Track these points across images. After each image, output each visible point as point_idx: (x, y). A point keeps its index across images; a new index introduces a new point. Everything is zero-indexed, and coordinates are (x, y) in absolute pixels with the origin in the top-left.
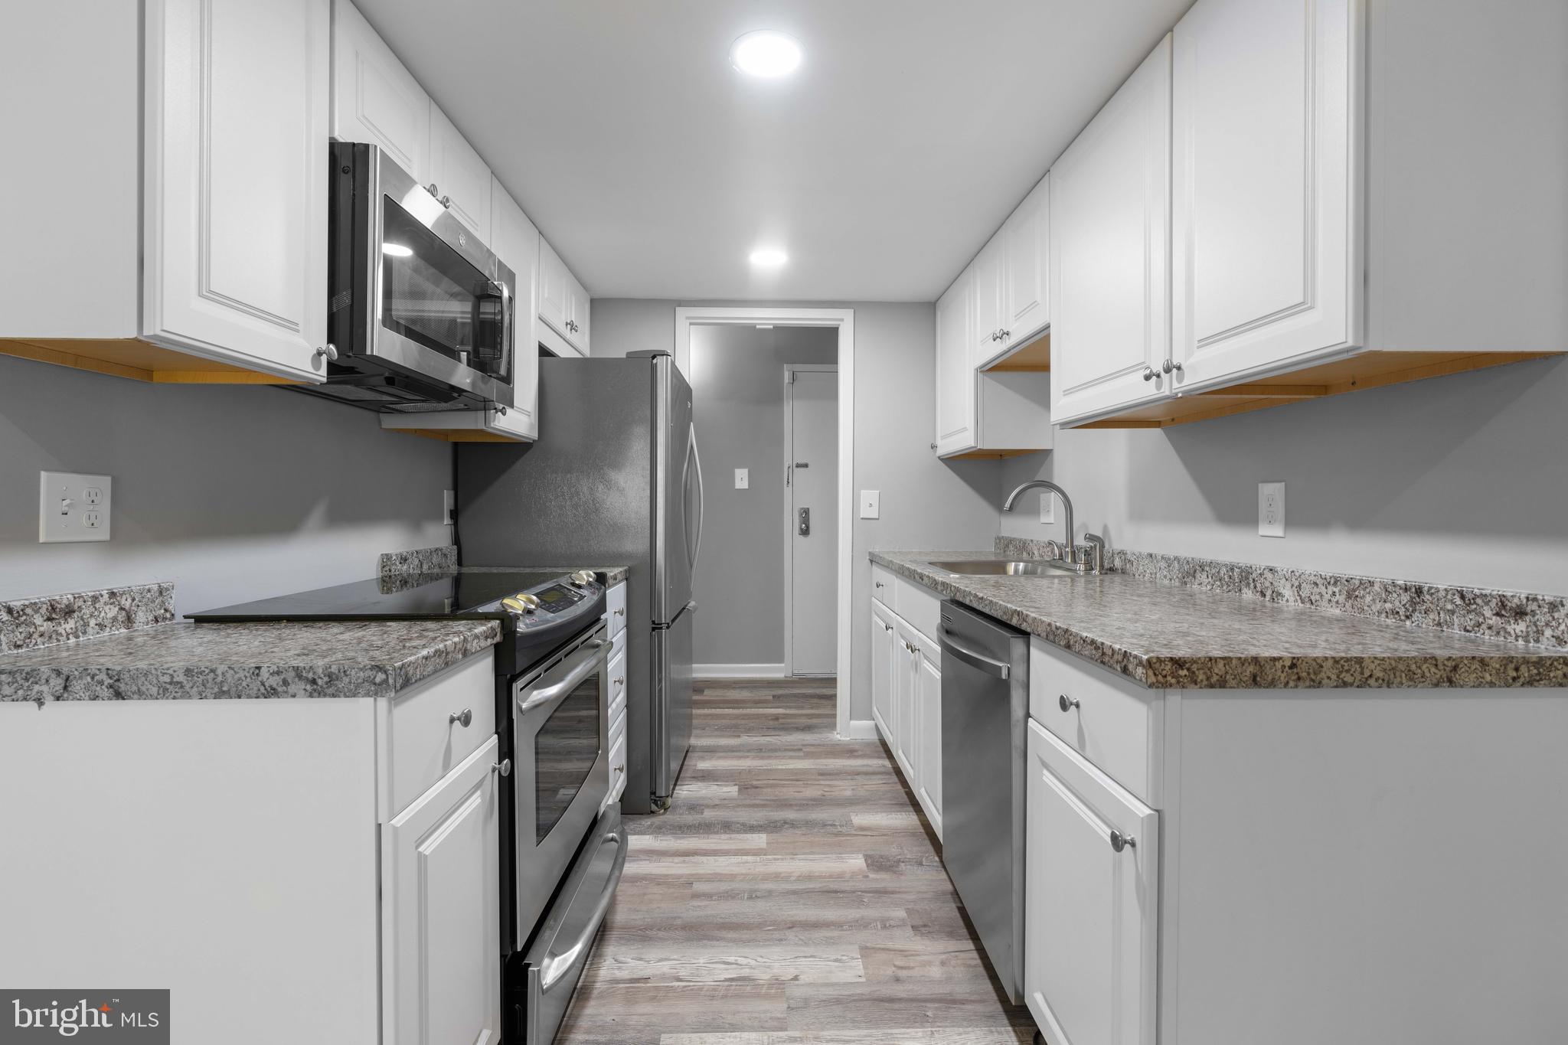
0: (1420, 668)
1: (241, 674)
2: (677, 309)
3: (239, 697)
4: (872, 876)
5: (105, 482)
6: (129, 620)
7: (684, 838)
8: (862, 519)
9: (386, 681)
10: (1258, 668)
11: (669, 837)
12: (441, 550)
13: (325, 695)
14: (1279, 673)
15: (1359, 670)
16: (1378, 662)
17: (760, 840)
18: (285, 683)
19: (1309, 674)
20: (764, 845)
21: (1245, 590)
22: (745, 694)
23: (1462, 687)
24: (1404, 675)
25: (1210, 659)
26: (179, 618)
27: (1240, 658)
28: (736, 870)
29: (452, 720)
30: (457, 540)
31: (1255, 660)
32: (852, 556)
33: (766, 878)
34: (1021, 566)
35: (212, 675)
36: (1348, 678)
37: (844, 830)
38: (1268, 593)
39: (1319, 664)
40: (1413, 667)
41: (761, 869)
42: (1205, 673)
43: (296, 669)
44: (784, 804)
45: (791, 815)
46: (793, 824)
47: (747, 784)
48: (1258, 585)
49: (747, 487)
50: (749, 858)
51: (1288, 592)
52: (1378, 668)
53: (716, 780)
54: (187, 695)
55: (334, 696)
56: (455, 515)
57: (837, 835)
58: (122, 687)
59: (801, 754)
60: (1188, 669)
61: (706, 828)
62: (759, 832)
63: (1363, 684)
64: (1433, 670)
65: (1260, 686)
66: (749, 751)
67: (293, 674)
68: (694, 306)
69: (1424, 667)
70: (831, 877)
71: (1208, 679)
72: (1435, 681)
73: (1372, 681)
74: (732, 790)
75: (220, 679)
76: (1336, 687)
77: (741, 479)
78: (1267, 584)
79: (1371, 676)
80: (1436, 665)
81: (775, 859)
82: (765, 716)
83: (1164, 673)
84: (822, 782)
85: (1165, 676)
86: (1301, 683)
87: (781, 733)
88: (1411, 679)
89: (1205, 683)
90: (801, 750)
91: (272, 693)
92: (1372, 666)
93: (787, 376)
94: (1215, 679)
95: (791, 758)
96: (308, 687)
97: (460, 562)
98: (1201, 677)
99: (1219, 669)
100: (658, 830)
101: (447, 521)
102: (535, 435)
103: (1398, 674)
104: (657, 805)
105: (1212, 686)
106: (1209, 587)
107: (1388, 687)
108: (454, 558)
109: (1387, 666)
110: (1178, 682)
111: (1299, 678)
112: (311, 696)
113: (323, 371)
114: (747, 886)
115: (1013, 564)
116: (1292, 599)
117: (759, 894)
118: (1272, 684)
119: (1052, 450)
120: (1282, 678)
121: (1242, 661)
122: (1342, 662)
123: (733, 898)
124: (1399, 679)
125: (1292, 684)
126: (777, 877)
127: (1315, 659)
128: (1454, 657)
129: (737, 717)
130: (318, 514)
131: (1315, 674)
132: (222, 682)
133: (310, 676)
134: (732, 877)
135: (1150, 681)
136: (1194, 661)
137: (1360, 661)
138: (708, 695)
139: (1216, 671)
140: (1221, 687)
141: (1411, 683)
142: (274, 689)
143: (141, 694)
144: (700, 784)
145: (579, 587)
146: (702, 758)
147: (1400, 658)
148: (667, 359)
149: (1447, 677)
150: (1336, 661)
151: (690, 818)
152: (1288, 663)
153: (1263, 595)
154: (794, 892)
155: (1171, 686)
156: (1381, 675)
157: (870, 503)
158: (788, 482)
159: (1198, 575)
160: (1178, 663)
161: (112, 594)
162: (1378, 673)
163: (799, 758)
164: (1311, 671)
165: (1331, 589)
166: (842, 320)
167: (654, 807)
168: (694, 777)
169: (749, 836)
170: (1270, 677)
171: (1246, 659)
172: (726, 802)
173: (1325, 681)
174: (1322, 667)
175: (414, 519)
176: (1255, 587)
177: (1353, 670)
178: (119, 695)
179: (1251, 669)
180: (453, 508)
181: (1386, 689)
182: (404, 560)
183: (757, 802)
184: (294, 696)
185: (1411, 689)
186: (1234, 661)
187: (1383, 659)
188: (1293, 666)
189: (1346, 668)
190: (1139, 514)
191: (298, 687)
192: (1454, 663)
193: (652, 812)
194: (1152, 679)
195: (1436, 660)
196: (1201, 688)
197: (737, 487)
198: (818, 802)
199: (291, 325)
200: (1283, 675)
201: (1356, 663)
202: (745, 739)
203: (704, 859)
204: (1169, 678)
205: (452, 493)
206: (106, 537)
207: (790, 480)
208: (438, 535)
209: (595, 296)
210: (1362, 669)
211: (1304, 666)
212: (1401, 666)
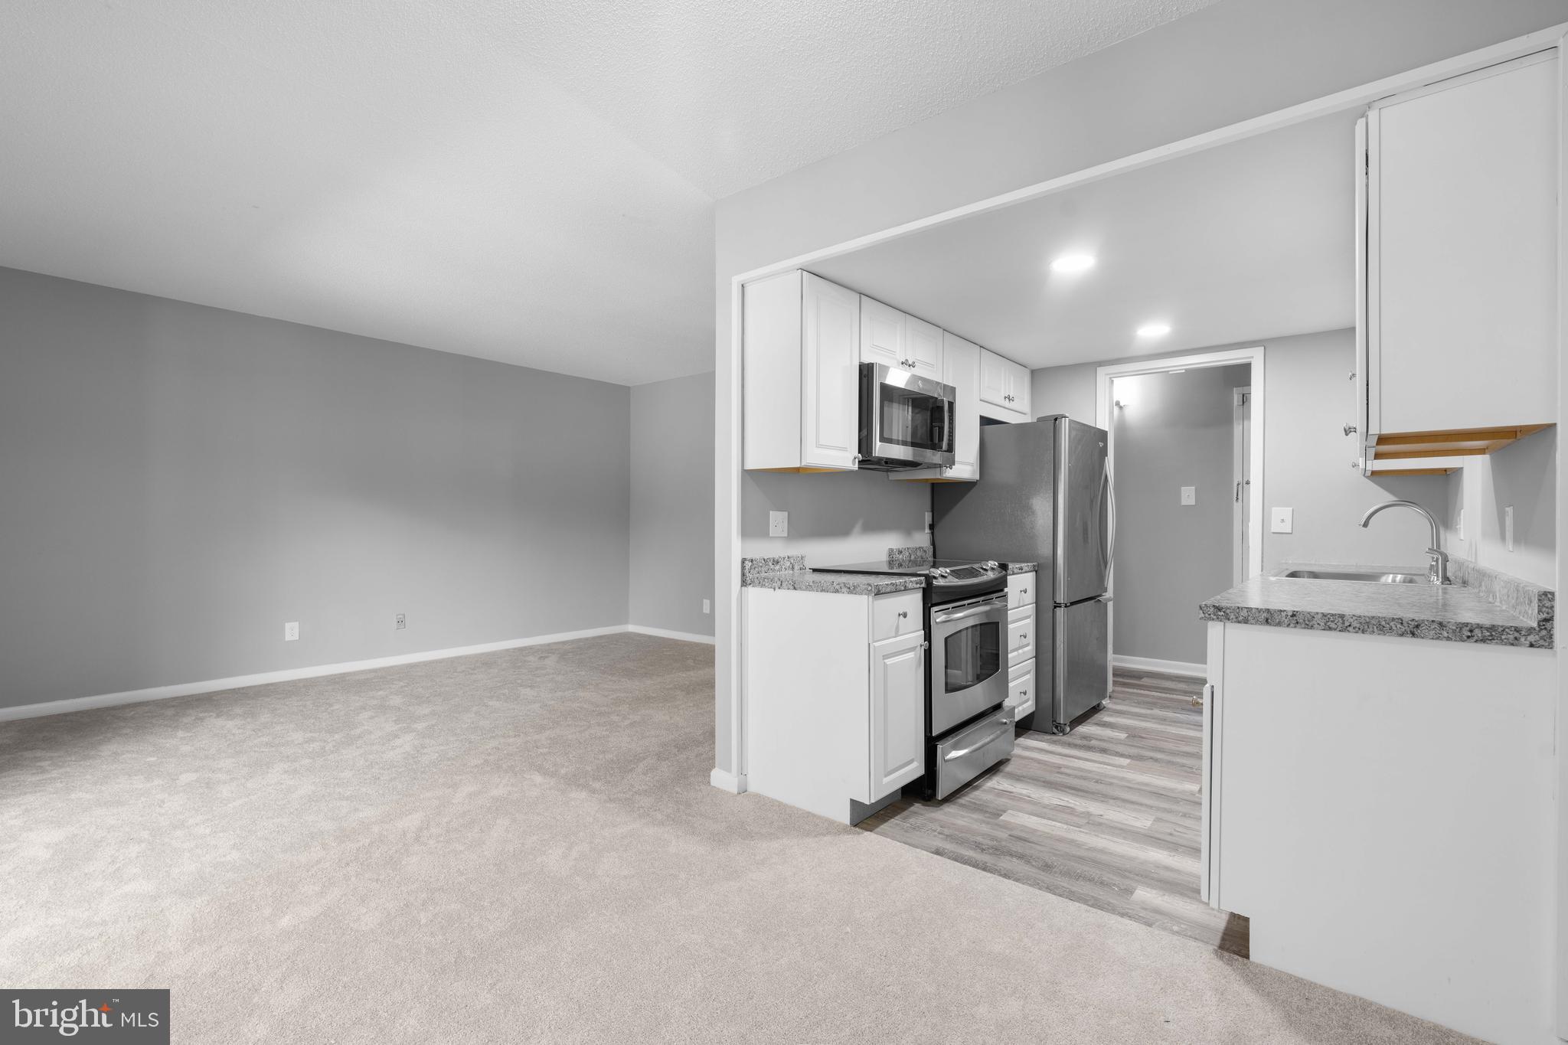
0: (1388, 624)
1: (828, 586)
2: (1096, 368)
3: (827, 592)
5: (786, 514)
6: (793, 568)
7: (1069, 748)
8: (1274, 533)
9: (871, 590)
10: (1269, 615)
11: (1057, 746)
12: (922, 548)
13: (852, 594)
14: (1284, 619)
15: (1341, 621)
16: (1354, 618)
17: (1125, 762)
18: (841, 589)
19: (1304, 621)
20: (1125, 764)
22: (1182, 686)
23: (1423, 638)
24: (1375, 627)
25: (1238, 608)
26: (807, 569)
28: (1094, 769)
29: (899, 615)
30: (933, 543)
31: (1268, 611)
32: (1262, 566)
33: (1113, 777)
35: (820, 584)
36: (1333, 625)
39: (1312, 616)
40: (1383, 623)
42: (1235, 615)
43: (844, 583)
44: (1158, 749)
45: (1159, 756)
46: (1156, 760)
47: (1134, 735)
49: (1194, 504)
50: (1108, 767)
52: (1355, 621)
53: (1112, 728)
54: (813, 591)
55: (855, 594)
56: (932, 527)
58: (796, 586)
60: (1224, 612)
61: (1090, 748)
62: (1126, 758)
63: (1344, 629)
64: (1399, 626)
65: (1270, 625)
66: (1154, 719)
67: (843, 585)
68: (1113, 365)
69: (1392, 624)
70: (1163, 787)
71: (1237, 618)
72: (1400, 632)
73: (1350, 629)
74: (1123, 736)
75: (822, 586)
76: (1324, 630)
77: (1188, 496)
79: (1350, 626)
80: (1402, 623)
81: (1129, 771)
83: (1209, 613)
85: (1210, 615)
86: (1298, 625)
88: (1381, 630)
89: (1235, 620)
91: (837, 591)
92: (1352, 620)
93: (1236, 399)
94: (1241, 618)
96: (847, 591)
97: (934, 556)
98: (1232, 616)
99: (1244, 613)
100: (1054, 742)
101: (927, 531)
102: (977, 477)
103: (1370, 626)
104: (1058, 730)
105: (1239, 622)
107: (1363, 633)
108: (931, 553)
109: (1362, 620)
110: (1218, 618)
111: (1297, 623)
112: (848, 594)
113: (857, 465)
114: (1097, 777)
117: (1104, 782)
118: (1279, 624)
119: (1462, 468)
120: (1286, 622)
121: (1259, 611)
122: (1329, 616)
123: (1085, 779)
124: (1371, 629)
125: (1292, 625)
126: (1123, 779)
127: (1309, 613)
128: (1417, 619)
129: (1160, 698)
130: (858, 528)
131: (1309, 621)
133: (848, 586)
134: (1090, 772)
135: (1200, 616)
136: (1228, 608)
137: (1342, 616)
138: (1145, 681)
139: (1242, 614)
140: (1245, 623)
141: (1380, 632)
143: (801, 589)
144: (1098, 727)
145: (986, 570)
146: (1109, 715)
147: (1373, 617)
148: (1065, 421)
149: (1411, 631)
150: (1324, 615)
151: (1080, 741)
152: (1290, 614)
154: (1130, 788)
155: (1213, 619)
156: (1358, 625)
157: (1281, 518)
158: (1237, 499)
161: (788, 557)
162: (1355, 624)
164: (1306, 619)
166: (1253, 357)
167: (1055, 730)
168: (1095, 723)
169: (1117, 758)
170: (1277, 621)
171: (1261, 610)
172: (1113, 739)
173: (1316, 626)
174: (1314, 617)
175: (908, 530)
177: (1336, 621)
178: (795, 589)
179: (1265, 615)
180: (931, 523)
181: (1362, 635)
182: (900, 552)
183: (1137, 744)
184: (842, 593)
185: (1381, 637)
187: (1360, 617)
188: (1293, 615)
189: (1332, 619)
191: (844, 590)
192: (1416, 623)
193: (1054, 733)
195: (1402, 620)
197: (1183, 504)
199: (844, 449)
200: (1286, 620)
201: (1339, 617)
202: (1156, 712)
203: (1076, 760)
205: (931, 514)
206: (786, 535)
207: (1240, 497)
208: (922, 539)
209: (1034, 368)
210: (1344, 621)
211: (1301, 616)
212: (1373, 622)
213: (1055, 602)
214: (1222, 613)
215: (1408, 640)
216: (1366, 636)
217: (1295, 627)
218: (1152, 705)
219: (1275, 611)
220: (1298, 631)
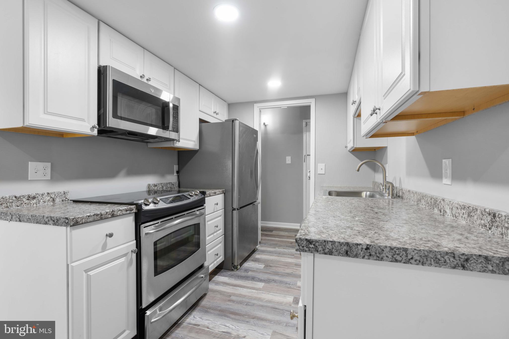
0: (443, 257)
1: (41, 218)
2: (254, 104)
3: (40, 224)
4: (292, 305)
5: (49, 165)
6: (54, 201)
7: (237, 280)
8: (318, 174)
9: (68, 222)
10: (349, 248)
11: (233, 279)
12: (171, 183)
13: (56, 225)
14: (360, 251)
15: (405, 254)
16: (416, 252)
17: (261, 285)
18: (49, 221)
19: (376, 253)
20: (261, 287)
21: (435, 209)
22: (286, 234)
23: (471, 271)
24: (432, 260)
25: (325, 241)
26: (69, 201)
27: (339, 242)
28: (247, 294)
29: (106, 235)
30: (179, 181)
31: (347, 244)
32: (315, 187)
33: (256, 299)
34: (368, 193)
35: (36, 217)
36: (398, 258)
37: (292, 286)
38: (442, 211)
39: (382, 250)
40: (439, 257)
41: (255, 295)
42: (322, 247)
43: (51, 217)
44: (276, 274)
45: (277, 278)
46: (275, 281)
47: (267, 265)
48: (439, 207)
49: (290, 163)
50: (254, 291)
51: (448, 211)
52: (416, 255)
53: (259, 262)
54: (31, 222)
55: (58, 225)
57: (289, 288)
59: (293, 257)
60: (314, 245)
61: (246, 278)
62: (262, 282)
63: (408, 261)
64: (452, 259)
65: (350, 256)
66: (276, 253)
67: (50, 218)
68: (260, 103)
69: (446, 257)
70: (278, 303)
71: (323, 250)
72: (453, 265)
73: (412, 261)
74: (263, 266)
75: (37, 218)
76: (392, 261)
77: (288, 160)
78: (442, 207)
79: (412, 258)
80: (454, 257)
81: (262, 293)
82: (288, 242)
83: (303, 245)
84: (294, 268)
85: (303, 247)
86: (371, 257)
87: (290, 248)
88: (437, 263)
89: (322, 252)
90: (294, 255)
91: (46, 223)
92: (413, 254)
93: (304, 124)
94: (327, 250)
95: (289, 257)
96: (53, 222)
98: (320, 249)
99: (329, 246)
100: (231, 276)
101: (175, 174)
102: (197, 148)
103: (429, 259)
104: (234, 268)
105: (325, 254)
106: (425, 206)
107: (423, 265)
108: (177, 185)
109: (422, 254)
110: (309, 250)
111: (370, 255)
112: (53, 225)
113: (96, 133)
114: (247, 300)
115: (365, 192)
116: (449, 215)
117: (250, 304)
118: (356, 256)
119: (387, 147)
120: (361, 254)
121: (341, 244)
122: (395, 250)
123: (241, 303)
124: (429, 262)
125: (366, 257)
126: (259, 299)
127: (379, 247)
128: (466, 253)
129: (279, 241)
131: (379, 254)
132: (37, 219)
133: (53, 219)
134: (244, 296)
136: (317, 241)
137: (406, 250)
139: (328, 247)
140: (330, 254)
141: (437, 265)
142: (47, 222)
143: (24, 221)
144: (253, 263)
145: (192, 196)
146: (259, 254)
147: (431, 251)
148: (237, 121)
149: (461, 264)
150: (391, 249)
151: (243, 274)
152: (365, 247)
153: (441, 212)
154: (262, 306)
155: (306, 251)
156: (418, 258)
157: (321, 168)
158: (305, 161)
159: (422, 201)
160: (310, 242)
161: (48, 193)
162: (416, 257)
163: (291, 258)
164: (377, 252)
165: (463, 211)
166: (311, 103)
167: (233, 268)
168: (252, 260)
169: (258, 283)
170: (355, 253)
171: (343, 243)
172: (258, 270)
173: (385, 258)
174: (383, 251)
175: (162, 174)
176: (438, 208)
177: (401, 254)
179: (345, 248)
180: (177, 170)
181: (422, 266)
182: (155, 186)
183: (268, 272)
184: (50, 225)
186: (336, 243)
187: (420, 250)
188: (367, 249)
189: (397, 252)
190: (410, 173)
191: (51, 222)
192: (466, 257)
193: (232, 271)
194: (298, 247)
195: (454, 254)
196: (320, 254)
197: (287, 163)
198: (289, 275)
199: (82, 120)
200: (362, 253)
201: (403, 251)
202: (277, 249)
203: (239, 288)
204: (305, 248)
205: (177, 166)
206: (50, 179)
208: (172, 179)
209: (230, 102)
210: (407, 254)
211: (373, 250)
212: (431, 255)
213: (233, 208)
214: (312, 246)
215: (459, 271)
216: (426, 267)
217: (369, 259)
218: (275, 245)
219: (353, 244)
220: (371, 261)
